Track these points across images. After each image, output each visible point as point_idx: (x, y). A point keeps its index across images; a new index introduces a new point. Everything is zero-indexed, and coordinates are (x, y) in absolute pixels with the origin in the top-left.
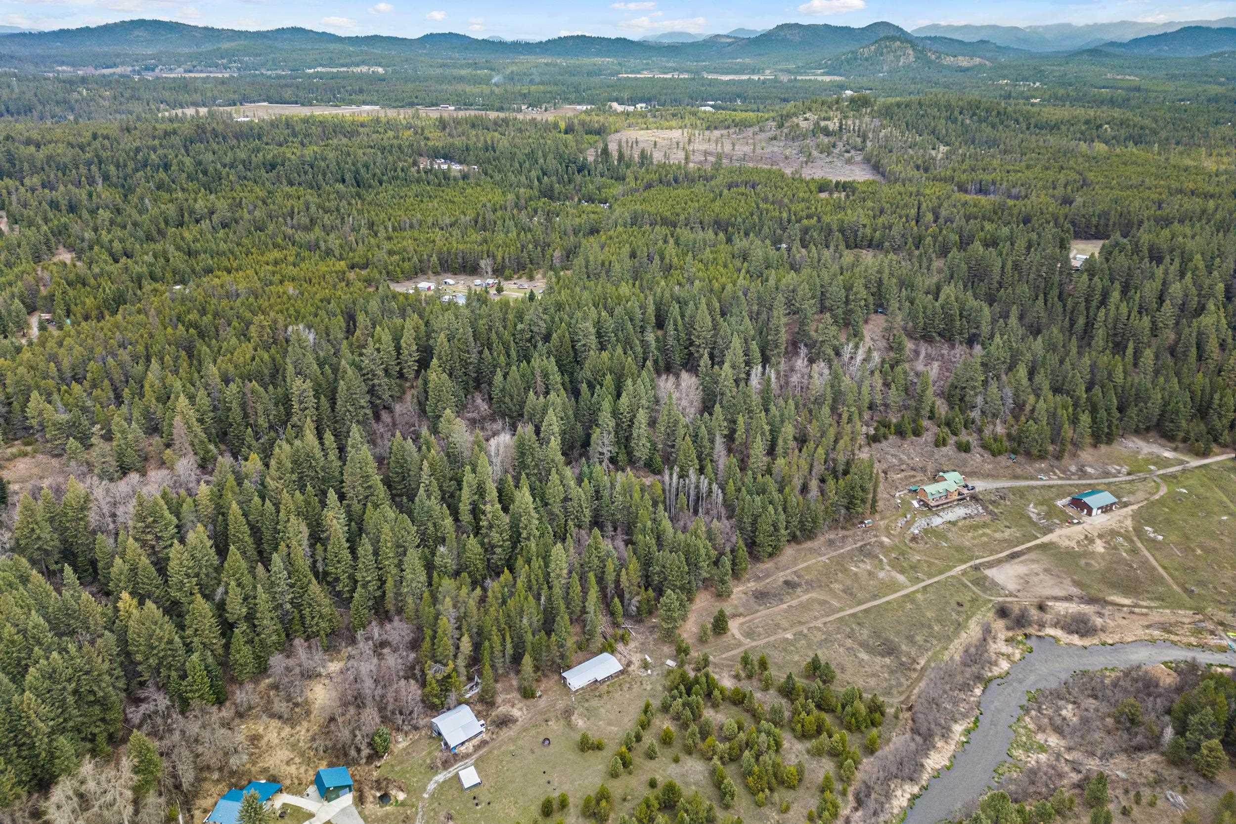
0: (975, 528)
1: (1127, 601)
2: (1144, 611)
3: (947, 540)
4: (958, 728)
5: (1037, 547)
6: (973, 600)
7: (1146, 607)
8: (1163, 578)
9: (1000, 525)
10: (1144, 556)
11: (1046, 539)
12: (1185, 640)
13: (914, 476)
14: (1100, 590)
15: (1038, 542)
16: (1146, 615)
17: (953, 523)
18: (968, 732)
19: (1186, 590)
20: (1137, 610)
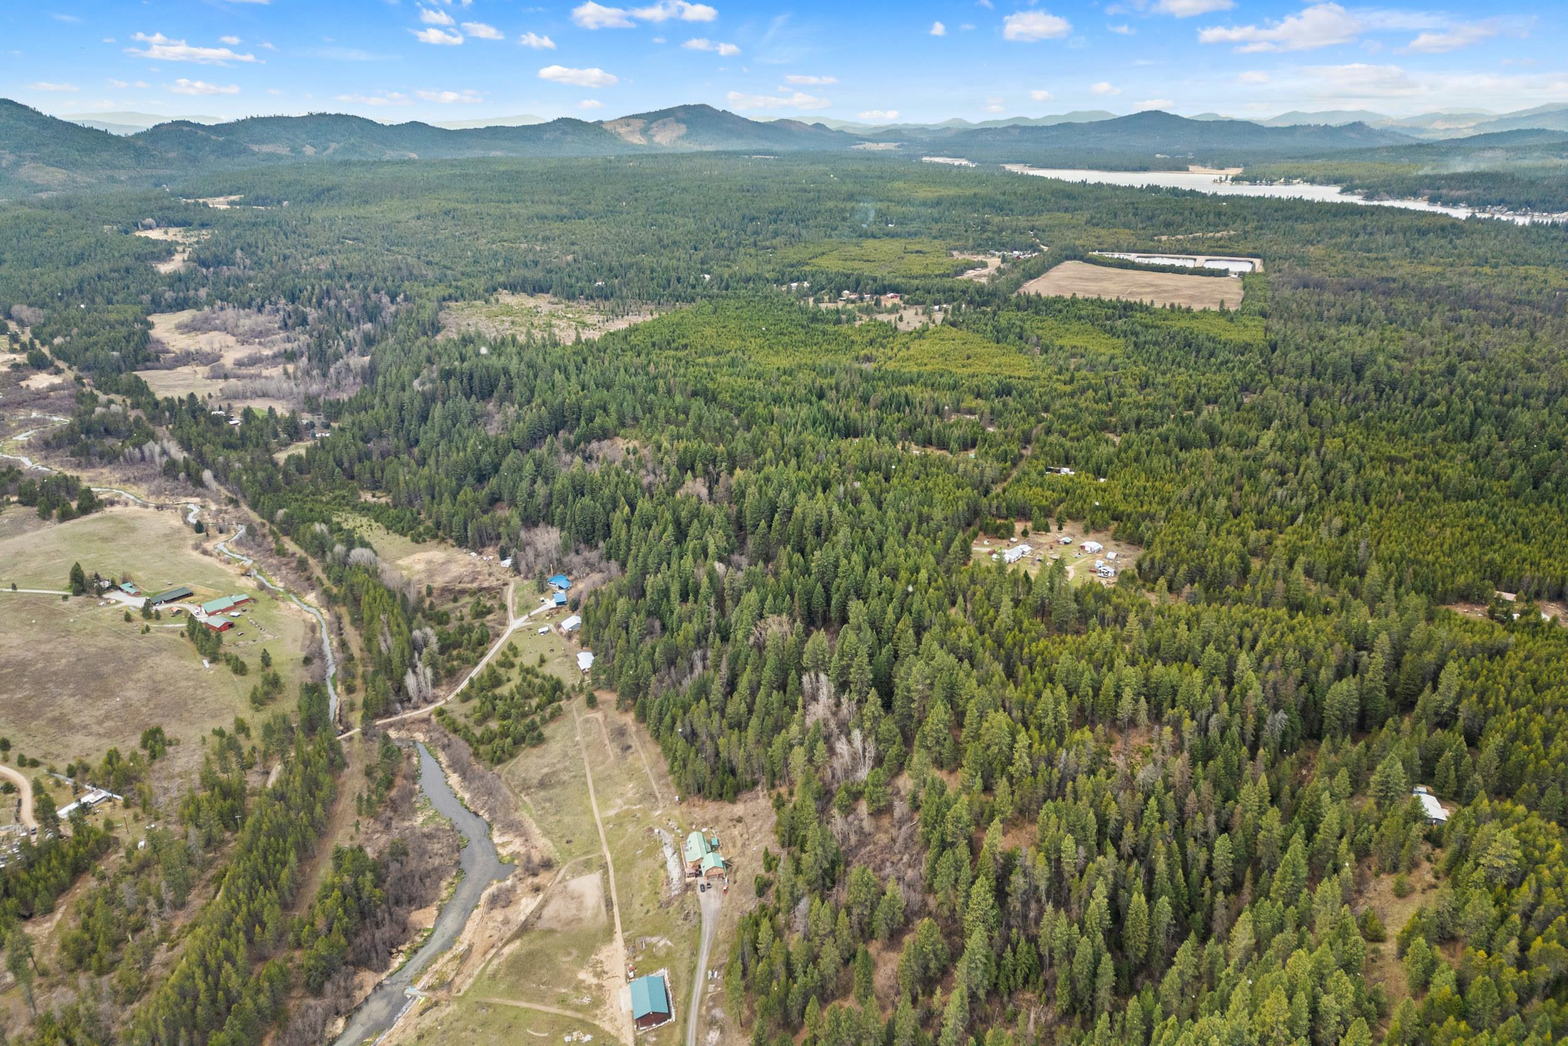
0: (654, 883)
1: (507, 950)
2: (489, 956)
3: (643, 856)
4: (467, 796)
5: (613, 925)
6: (570, 853)
7: (490, 961)
8: (514, 998)
9: (653, 908)
10: (551, 1005)
11: (619, 937)
12: (441, 962)
13: (734, 846)
14: (531, 942)
15: (618, 927)
16: (485, 953)
17: (663, 866)
18: (462, 800)
19: (489, 1005)
20: (493, 951)
